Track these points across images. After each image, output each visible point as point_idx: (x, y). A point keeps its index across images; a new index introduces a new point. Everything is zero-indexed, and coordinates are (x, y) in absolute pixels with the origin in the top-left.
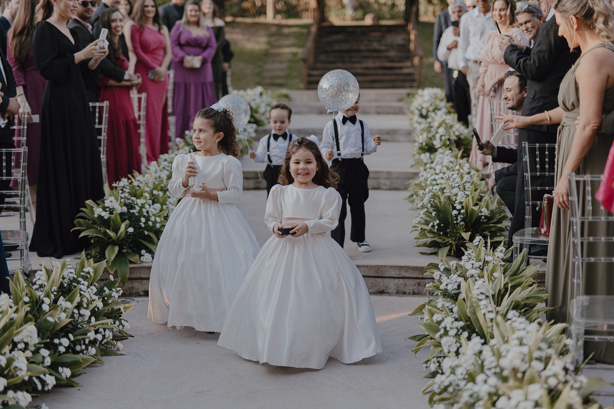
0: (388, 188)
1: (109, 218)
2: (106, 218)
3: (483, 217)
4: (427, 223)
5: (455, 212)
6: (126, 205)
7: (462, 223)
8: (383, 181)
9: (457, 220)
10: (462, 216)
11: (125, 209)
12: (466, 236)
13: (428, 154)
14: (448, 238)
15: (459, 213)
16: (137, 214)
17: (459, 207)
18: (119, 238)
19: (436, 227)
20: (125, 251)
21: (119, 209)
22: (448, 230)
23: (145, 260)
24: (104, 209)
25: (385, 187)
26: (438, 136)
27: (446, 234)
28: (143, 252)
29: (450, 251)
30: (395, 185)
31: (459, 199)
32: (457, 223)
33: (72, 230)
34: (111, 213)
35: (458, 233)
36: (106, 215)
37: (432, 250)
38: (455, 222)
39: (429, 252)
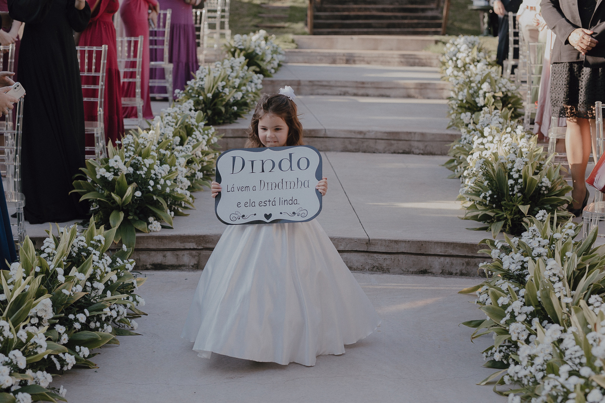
0: (422, 152)
1: (114, 180)
2: (110, 179)
3: (544, 189)
4: (478, 194)
5: (511, 182)
6: (131, 166)
7: (519, 194)
8: (416, 144)
9: (513, 190)
10: (519, 187)
11: (131, 170)
12: (525, 209)
13: (469, 114)
14: (502, 211)
15: (516, 183)
16: (144, 176)
17: (516, 176)
18: (124, 203)
19: (489, 199)
20: (130, 218)
21: (126, 170)
22: (503, 203)
23: (153, 228)
24: (108, 169)
25: (417, 151)
26: (481, 92)
27: (499, 207)
28: (151, 219)
29: (504, 226)
30: (429, 149)
31: (517, 166)
32: (513, 195)
33: (69, 193)
34: (116, 174)
35: (514, 206)
36: (110, 176)
37: (481, 224)
38: (511, 193)
39: (478, 227)
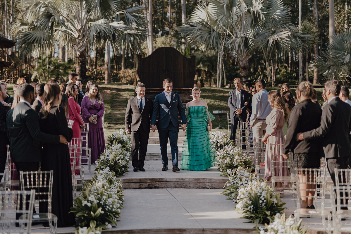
0: (210, 187)
2: (90, 206)
3: (275, 204)
4: (247, 207)
5: (261, 202)
6: (98, 200)
7: (265, 207)
8: (207, 184)
9: (262, 205)
10: (265, 203)
11: (98, 201)
12: (268, 213)
13: (230, 170)
14: (258, 214)
15: (263, 202)
16: (103, 204)
17: (263, 199)
18: (95, 216)
19: (252, 209)
20: (98, 223)
21: (96, 201)
22: (258, 211)
23: (108, 228)
24: (88, 201)
25: (208, 187)
26: (235, 160)
27: (257, 212)
28: (107, 223)
29: (260, 221)
30: (213, 186)
31: (263, 195)
32: (262, 207)
33: (69, 213)
34: (91, 204)
35: (263, 212)
36: (89, 204)
37: (250, 220)
38: (261, 206)
39: (248, 221)
